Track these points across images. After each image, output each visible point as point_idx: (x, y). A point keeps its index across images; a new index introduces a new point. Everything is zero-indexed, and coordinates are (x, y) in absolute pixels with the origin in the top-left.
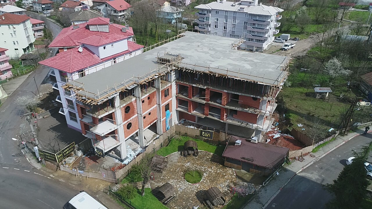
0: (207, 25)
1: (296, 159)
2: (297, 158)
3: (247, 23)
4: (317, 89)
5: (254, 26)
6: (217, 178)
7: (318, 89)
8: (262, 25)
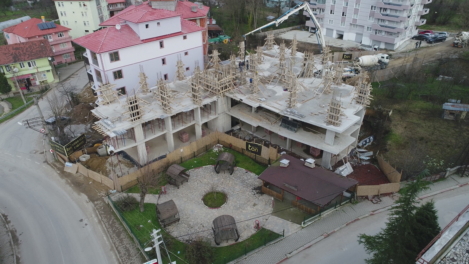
0: (320, 9)
1: (368, 199)
2: (370, 197)
3: (375, 7)
4: (448, 105)
5: (385, 13)
6: (245, 206)
7: (450, 105)
8: (396, 10)
